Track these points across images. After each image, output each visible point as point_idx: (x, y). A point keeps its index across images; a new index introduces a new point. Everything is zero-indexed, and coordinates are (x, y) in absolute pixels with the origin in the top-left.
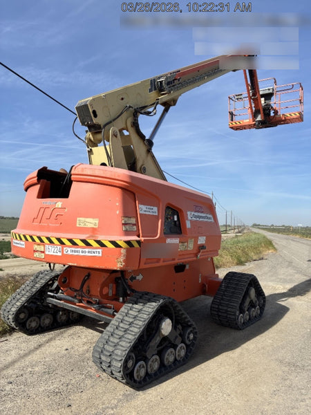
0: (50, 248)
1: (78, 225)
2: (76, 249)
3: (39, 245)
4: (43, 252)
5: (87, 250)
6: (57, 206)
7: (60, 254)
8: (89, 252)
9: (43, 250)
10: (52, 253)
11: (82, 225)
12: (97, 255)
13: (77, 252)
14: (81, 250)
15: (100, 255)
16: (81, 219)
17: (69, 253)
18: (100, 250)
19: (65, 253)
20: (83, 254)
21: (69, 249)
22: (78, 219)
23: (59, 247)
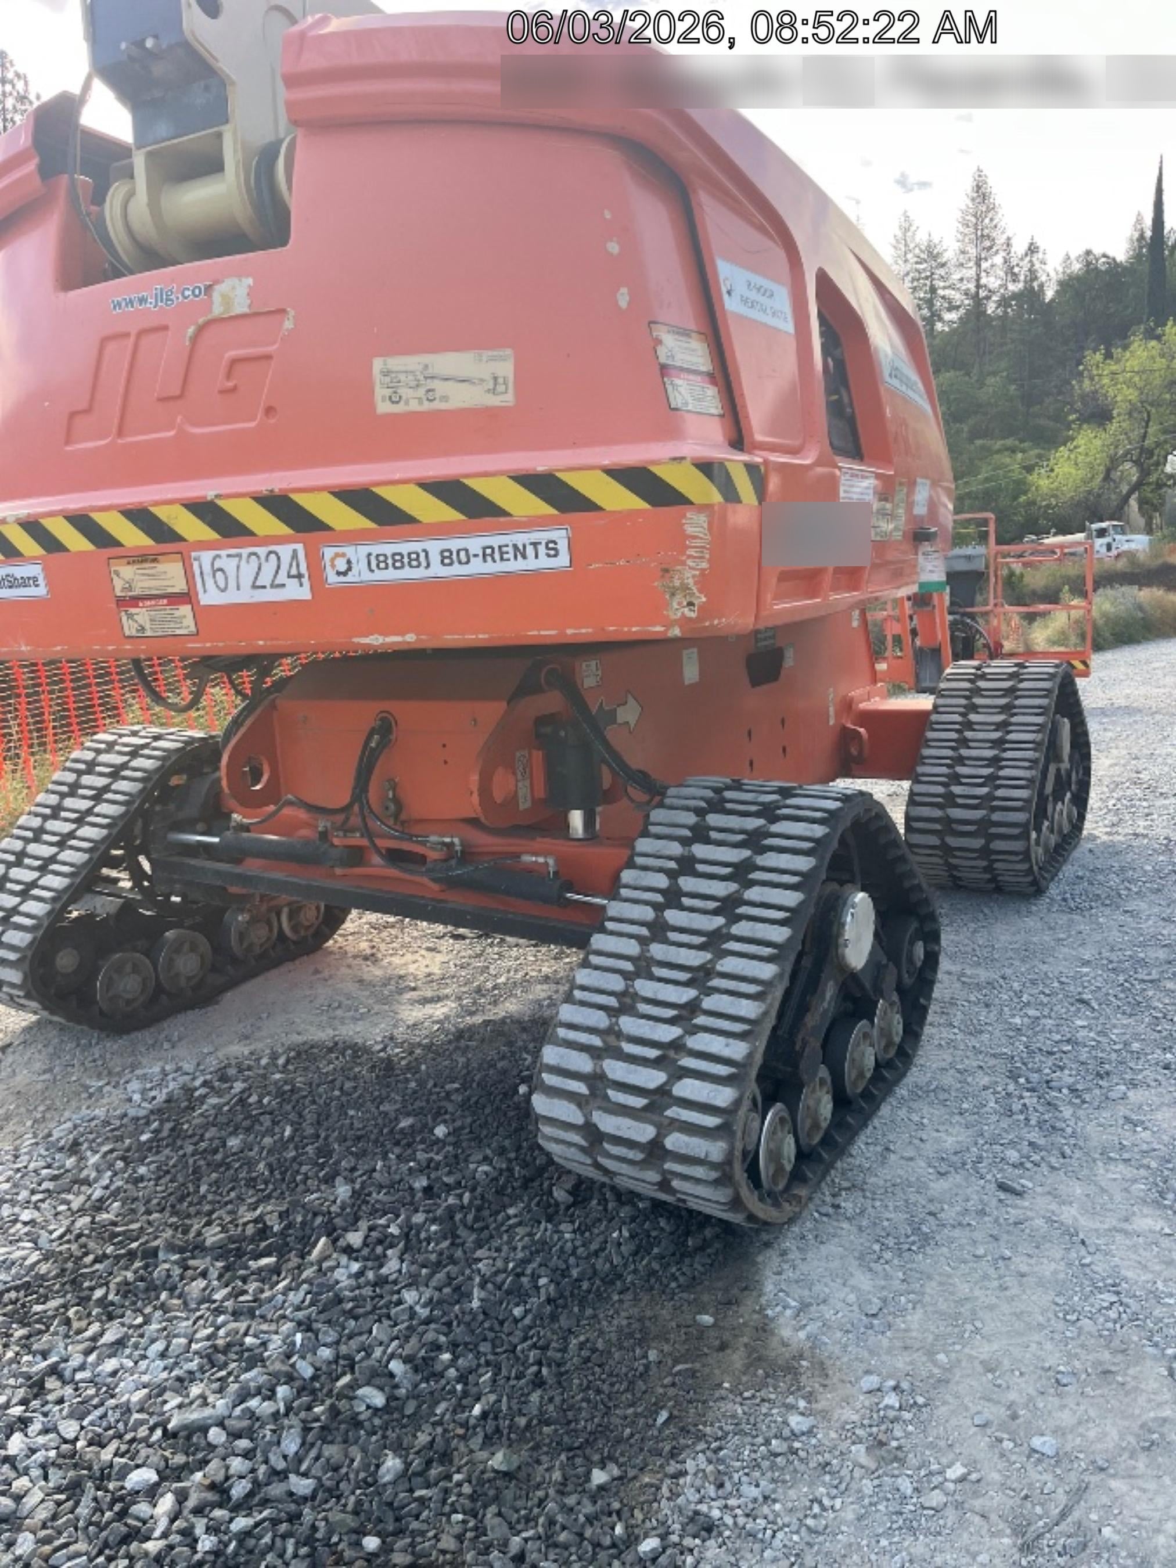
0: (229, 565)
1: (383, 407)
2: (405, 548)
3: (142, 558)
4: (187, 597)
5: (475, 544)
6: (217, 310)
7: (301, 592)
8: (487, 554)
9: (179, 586)
10: (246, 596)
11: (413, 403)
12: (544, 562)
13: (414, 560)
14: (434, 547)
15: (563, 560)
16: (396, 363)
17: (361, 574)
18: (560, 536)
19: (332, 578)
20: (457, 570)
21: (358, 553)
22: (378, 364)
23: (285, 551)
